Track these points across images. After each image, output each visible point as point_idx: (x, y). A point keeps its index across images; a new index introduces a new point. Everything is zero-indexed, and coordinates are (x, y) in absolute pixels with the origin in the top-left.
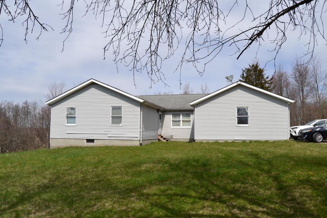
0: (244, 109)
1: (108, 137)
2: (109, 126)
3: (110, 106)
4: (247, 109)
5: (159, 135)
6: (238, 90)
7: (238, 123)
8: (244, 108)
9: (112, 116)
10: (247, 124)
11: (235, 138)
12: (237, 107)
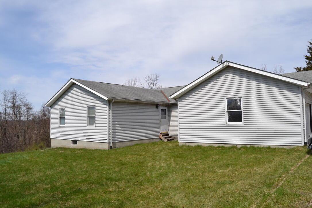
0: (236, 100)
1: (86, 138)
2: (86, 127)
3: (86, 105)
4: (240, 100)
5: (160, 134)
6: (227, 75)
7: (229, 121)
8: (236, 98)
9: (88, 117)
10: (241, 121)
11: (224, 141)
12: (227, 98)
